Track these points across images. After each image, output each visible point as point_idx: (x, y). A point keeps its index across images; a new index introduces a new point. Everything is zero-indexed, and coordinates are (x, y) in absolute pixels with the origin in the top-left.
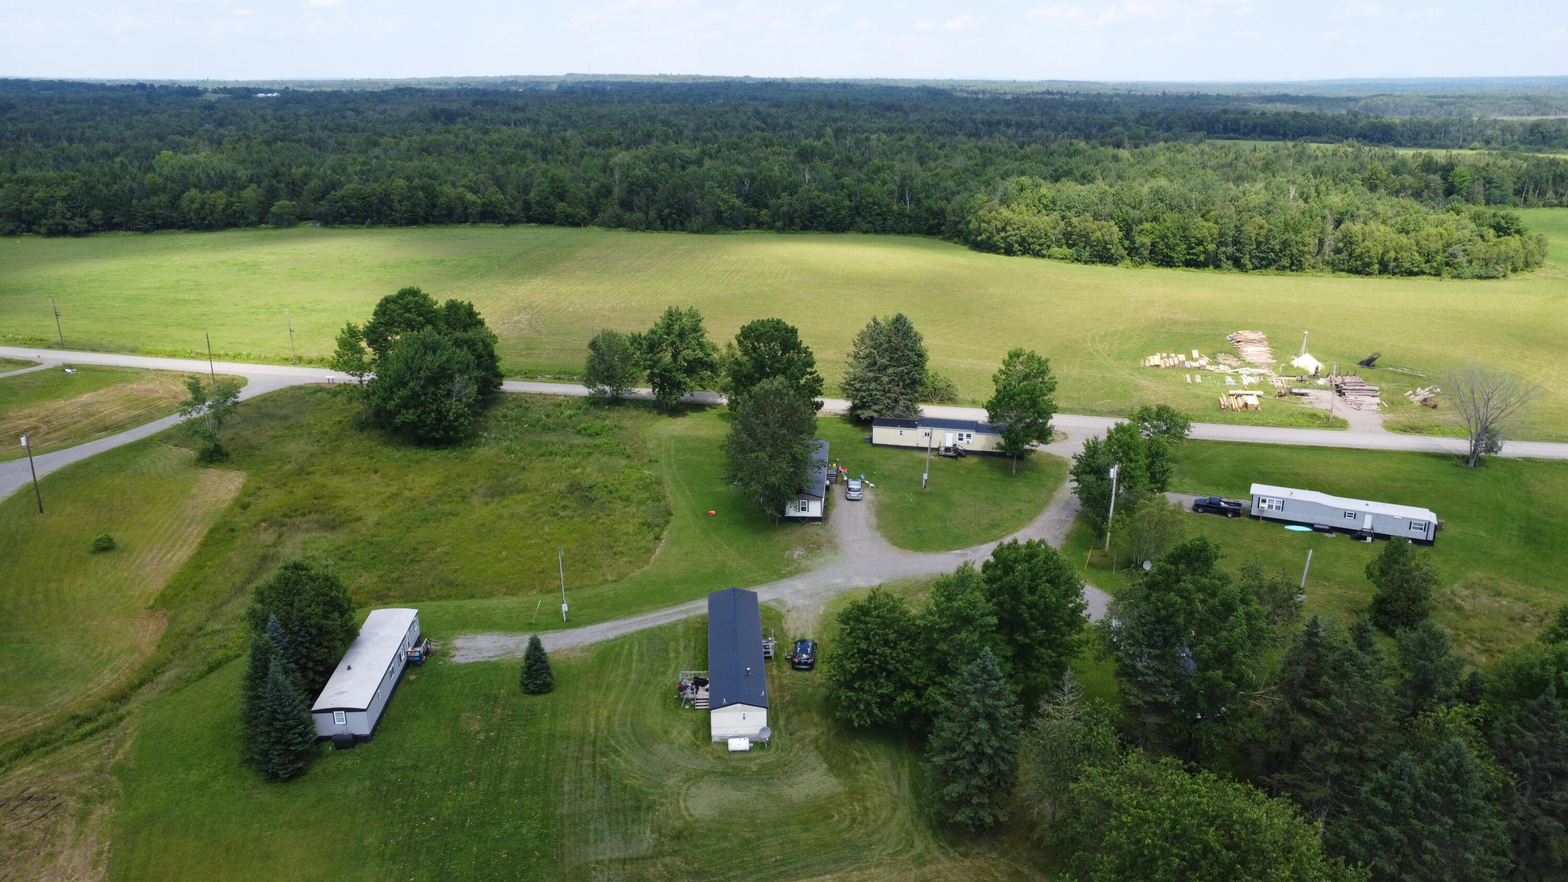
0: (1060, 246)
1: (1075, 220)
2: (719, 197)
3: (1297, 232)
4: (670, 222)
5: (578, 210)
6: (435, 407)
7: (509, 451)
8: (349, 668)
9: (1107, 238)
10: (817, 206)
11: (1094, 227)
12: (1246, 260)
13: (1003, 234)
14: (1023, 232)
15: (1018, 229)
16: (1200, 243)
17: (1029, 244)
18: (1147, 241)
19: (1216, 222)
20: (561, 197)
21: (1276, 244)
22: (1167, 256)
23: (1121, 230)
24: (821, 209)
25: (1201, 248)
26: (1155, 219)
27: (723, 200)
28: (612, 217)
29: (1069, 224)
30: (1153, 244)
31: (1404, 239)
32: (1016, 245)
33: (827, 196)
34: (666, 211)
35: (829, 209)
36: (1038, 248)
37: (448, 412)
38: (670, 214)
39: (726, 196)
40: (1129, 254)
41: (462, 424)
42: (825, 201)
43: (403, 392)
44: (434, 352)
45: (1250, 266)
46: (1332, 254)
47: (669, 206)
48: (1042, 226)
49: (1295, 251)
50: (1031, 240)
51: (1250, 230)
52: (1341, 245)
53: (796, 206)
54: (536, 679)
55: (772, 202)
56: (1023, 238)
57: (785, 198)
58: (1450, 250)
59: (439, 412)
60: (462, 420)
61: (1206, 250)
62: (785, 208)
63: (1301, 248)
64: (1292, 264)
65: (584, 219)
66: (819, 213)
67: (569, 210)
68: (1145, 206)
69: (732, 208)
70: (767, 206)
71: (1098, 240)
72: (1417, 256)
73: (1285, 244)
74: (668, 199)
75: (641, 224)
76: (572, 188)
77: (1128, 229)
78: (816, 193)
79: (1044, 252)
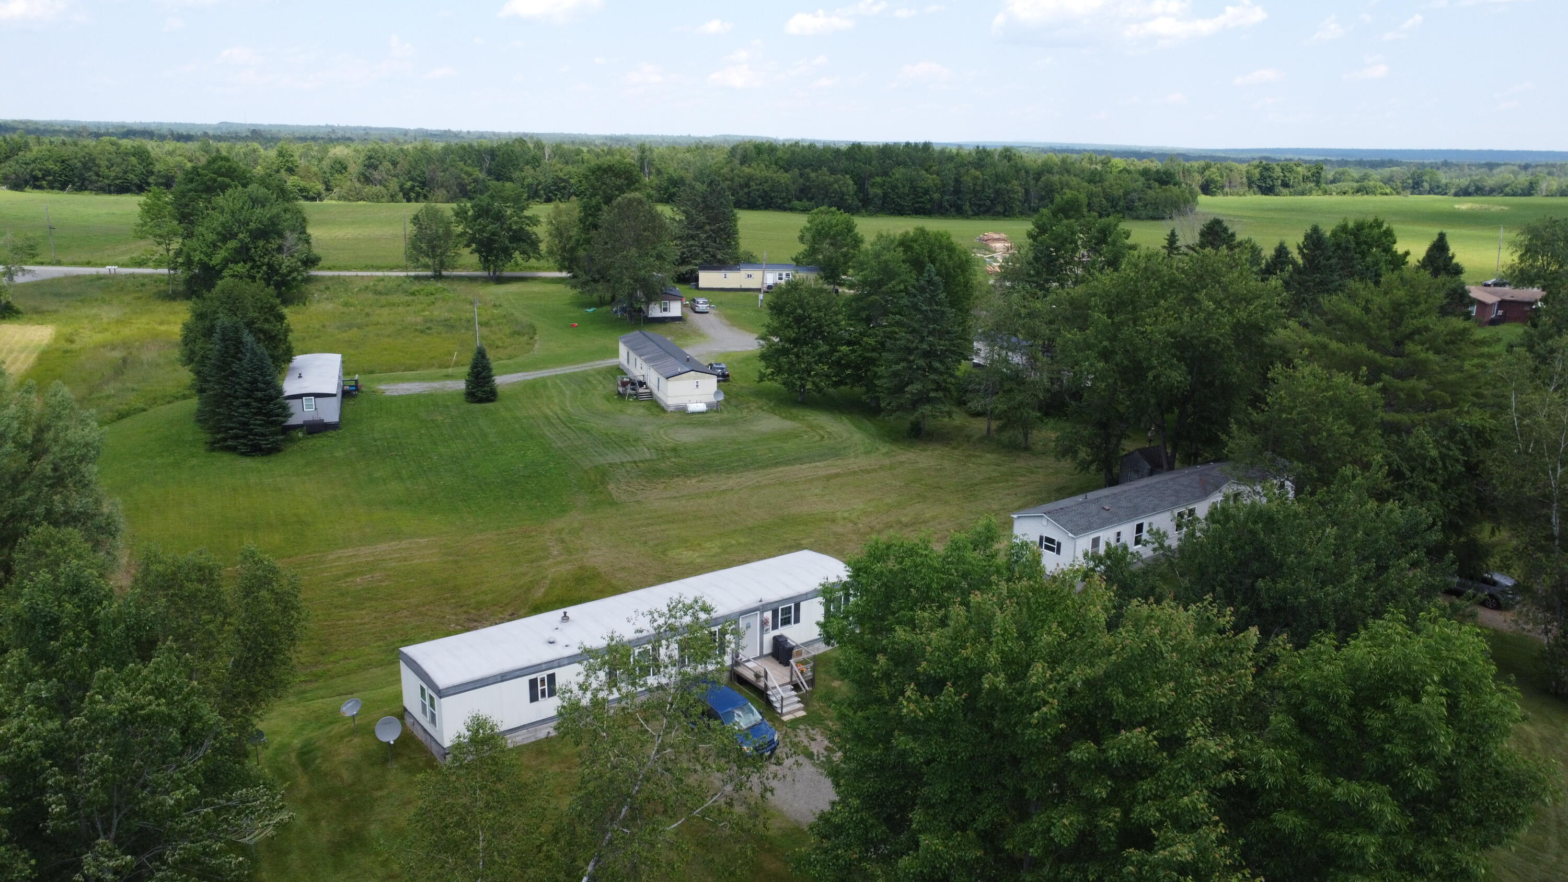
0: (801, 200)
1: (813, 175)
2: (462, 170)
3: (1007, 182)
4: (413, 195)
5: (312, 184)
6: (266, 260)
7: (346, 304)
8: (300, 377)
9: (844, 189)
10: (561, 179)
11: (831, 180)
12: (967, 207)
13: (746, 190)
14: (766, 187)
15: (761, 184)
16: (926, 192)
17: (772, 198)
18: (879, 191)
19: (938, 175)
20: (291, 171)
21: (990, 192)
22: (899, 205)
23: (855, 183)
24: (564, 181)
25: (928, 197)
26: (885, 174)
27: (467, 173)
28: (350, 190)
29: (808, 179)
30: (885, 195)
31: (1092, 187)
32: (760, 200)
33: (570, 168)
34: (409, 184)
35: (572, 181)
36: (780, 201)
37: (280, 266)
38: (413, 188)
39: (470, 169)
40: (863, 206)
41: (294, 279)
42: (569, 173)
43: (232, 244)
44: (263, 206)
45: (970, 212)
46: (1037, 201)
47: (412, 179)
48: (783, 181)
49: (1007, 199)
50: (773, 194)
51: (967, 179)
52: (1043, 193)
53: (540, 178)
54: (482, 386)
55: (516, 175)
56: (765, 192)
57: (529, 171)
58: (1129, 197)
59: (270, 266)
60: (295, 274)
61: (932, 199)
62: (530, 180)
63: (1012, 196)
64: (1005, 210)
65: (319, 194)
66: (563, 184)
67: (302, 184)
68: (874, 163)
69: (475, 181)
70: (510, 179)
71: (835, 192)
72: (1104, 202)
73: (997, 192)
74: (409, 172)
75: (383, 197)
76: (302, 163)
77: (860, 182)
78: (559, 166)
79: (786, 205)
